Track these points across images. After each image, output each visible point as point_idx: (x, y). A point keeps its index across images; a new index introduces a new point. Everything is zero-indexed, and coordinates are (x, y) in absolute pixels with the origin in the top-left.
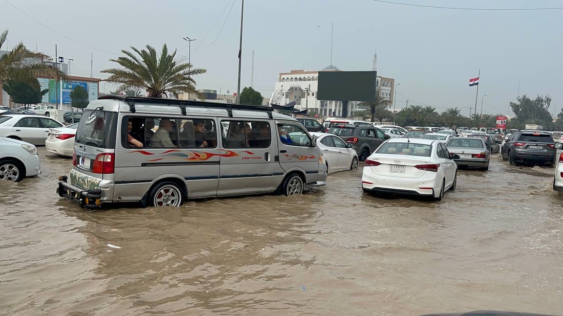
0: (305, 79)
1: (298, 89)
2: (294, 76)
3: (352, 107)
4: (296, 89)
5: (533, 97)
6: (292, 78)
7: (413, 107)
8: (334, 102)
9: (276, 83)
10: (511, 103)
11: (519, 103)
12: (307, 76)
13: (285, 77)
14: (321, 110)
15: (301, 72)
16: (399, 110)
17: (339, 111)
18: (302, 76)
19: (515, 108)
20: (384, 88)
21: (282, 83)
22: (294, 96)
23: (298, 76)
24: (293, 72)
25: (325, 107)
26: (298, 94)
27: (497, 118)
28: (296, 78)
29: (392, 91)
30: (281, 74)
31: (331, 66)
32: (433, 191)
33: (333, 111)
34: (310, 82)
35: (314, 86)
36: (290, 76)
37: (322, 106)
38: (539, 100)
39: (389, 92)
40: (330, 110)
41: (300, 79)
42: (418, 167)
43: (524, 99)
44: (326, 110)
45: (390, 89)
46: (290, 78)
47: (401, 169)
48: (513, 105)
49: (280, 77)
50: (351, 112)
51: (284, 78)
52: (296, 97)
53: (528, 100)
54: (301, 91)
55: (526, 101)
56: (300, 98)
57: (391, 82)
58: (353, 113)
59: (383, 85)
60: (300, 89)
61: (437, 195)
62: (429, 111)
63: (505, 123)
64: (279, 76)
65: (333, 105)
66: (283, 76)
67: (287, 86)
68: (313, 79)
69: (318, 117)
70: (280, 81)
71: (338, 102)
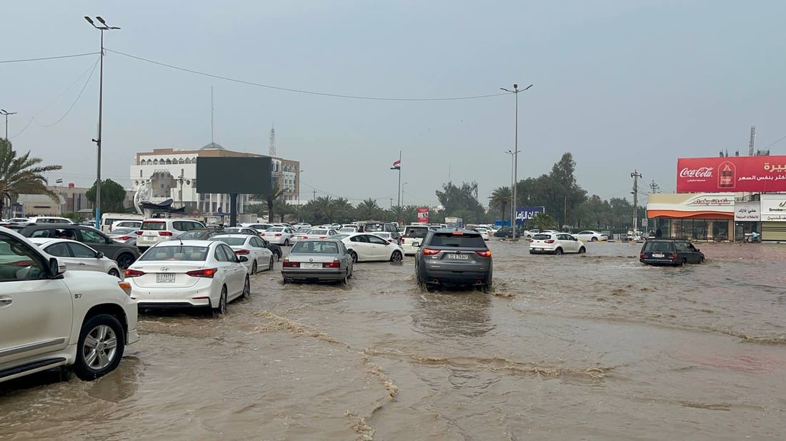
0: (175, 162)
1: (166, 176)
2: (159, 157)
3: (245, 200)
4: (163, 175)
5: (459, 185)
6: (156, 160)
7: (320, 198)
8: (219, 195)
9: (131, 167)
10: (437, 192)
11: (444, 192)
12: (178, 157)
13: (146, 158)
14: (201, 204)
15: (169, 151)
16: (304, 202)
17: (227, 204)
18: (171, 157)
19: (442, 198)
20: (286, 173)
21: (141, 167)
22: (160, 186)
23: (165, 157)
24: (157, 152)
25: (206, 200)
26: (166, 182)
27: (419, 211)
28: (162, 160)
29: (297, 178)
30: (139, 155)
31: (213, 144)
32: (209, 300)
33: (218, 206)
34: (182, 166)
35: (191, 172)
36: (152, 158)
37: (202, 198)
38: (466, 188)
39: (293, 179)
40: (214, 204)
41: (169, 161)
42: (190, 274)
43: (450, 187)
44: (208, 204)
45: (294, 174)
46: (152, 160)
47: (170, 277)
48: (439, 194)
49: (138, 158)
50: (244, 206)
51: (144, 160)
52: (162, 186)
53: (454, 187)
54: (169, 179)
55: (451, 189)
56: (169, 188)
57: (294, 166)
58: (247, 208)
59: (285, 170)
60: (169, 175)
61: (215, 305)
62: (341, 203)
63: (427, 217)
64: (136, 157)
65: (218, 199)
66: (142, 158)
67: (149, 171)
68: (187, 161)
69: (197, 214)
70: (138, 164)
71: (225, 195)
